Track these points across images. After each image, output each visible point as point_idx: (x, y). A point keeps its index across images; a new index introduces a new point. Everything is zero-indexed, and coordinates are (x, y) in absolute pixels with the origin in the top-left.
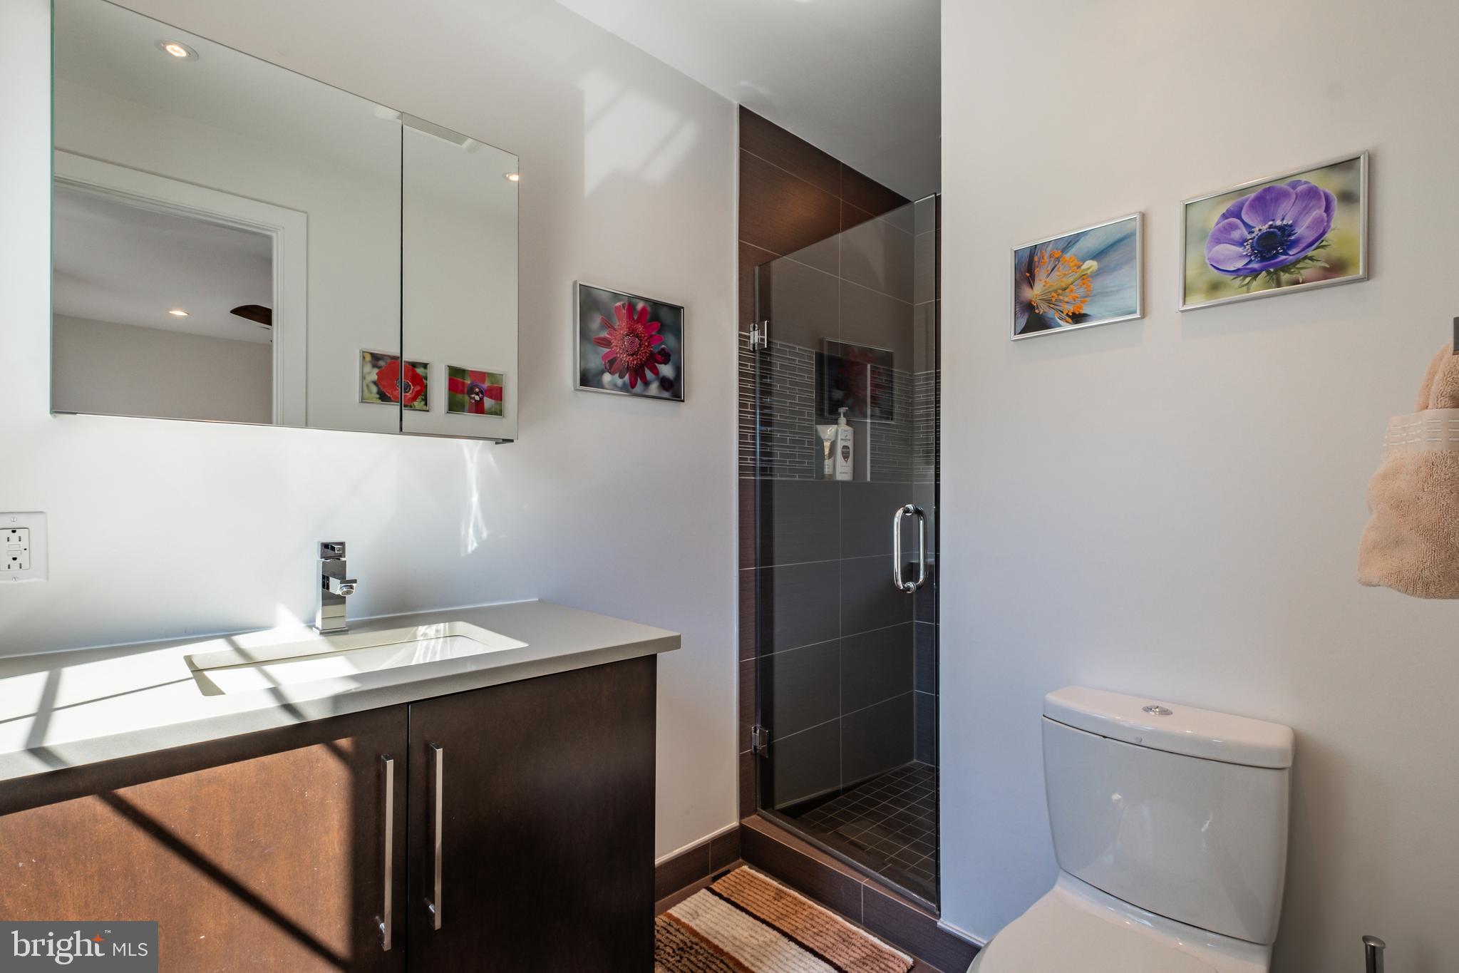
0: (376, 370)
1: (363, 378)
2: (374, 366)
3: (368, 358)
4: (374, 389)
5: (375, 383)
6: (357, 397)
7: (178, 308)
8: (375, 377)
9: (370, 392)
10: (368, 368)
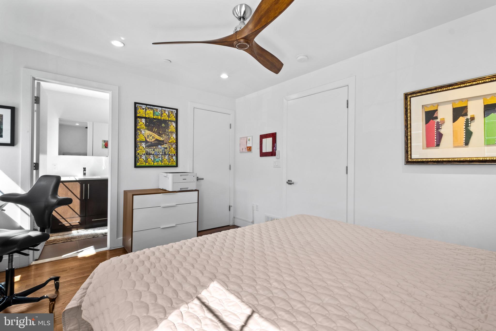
0: (105, 143)
1: (102, 144)
2: (104, 142)
3: (103, 141)
4: (104, 146)
5: (104, 145)
6: (101, 147)
7: (77, 123)
8: (104, 144)
9: (104, 147)
10: (103, 143)
